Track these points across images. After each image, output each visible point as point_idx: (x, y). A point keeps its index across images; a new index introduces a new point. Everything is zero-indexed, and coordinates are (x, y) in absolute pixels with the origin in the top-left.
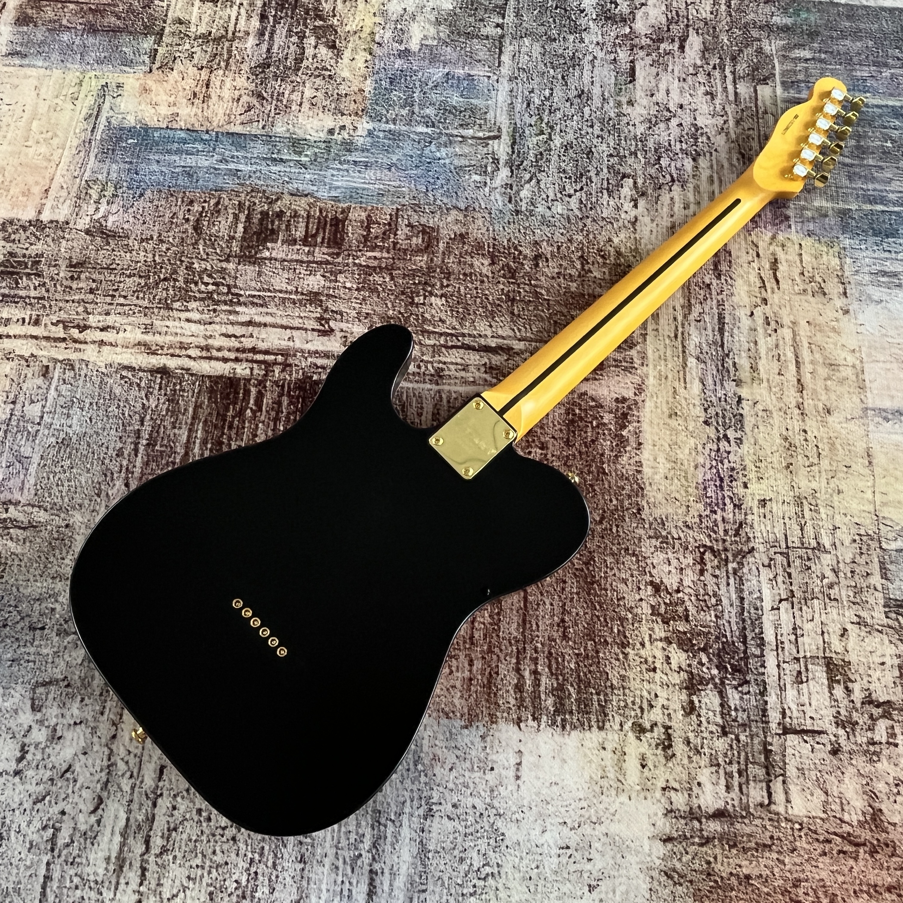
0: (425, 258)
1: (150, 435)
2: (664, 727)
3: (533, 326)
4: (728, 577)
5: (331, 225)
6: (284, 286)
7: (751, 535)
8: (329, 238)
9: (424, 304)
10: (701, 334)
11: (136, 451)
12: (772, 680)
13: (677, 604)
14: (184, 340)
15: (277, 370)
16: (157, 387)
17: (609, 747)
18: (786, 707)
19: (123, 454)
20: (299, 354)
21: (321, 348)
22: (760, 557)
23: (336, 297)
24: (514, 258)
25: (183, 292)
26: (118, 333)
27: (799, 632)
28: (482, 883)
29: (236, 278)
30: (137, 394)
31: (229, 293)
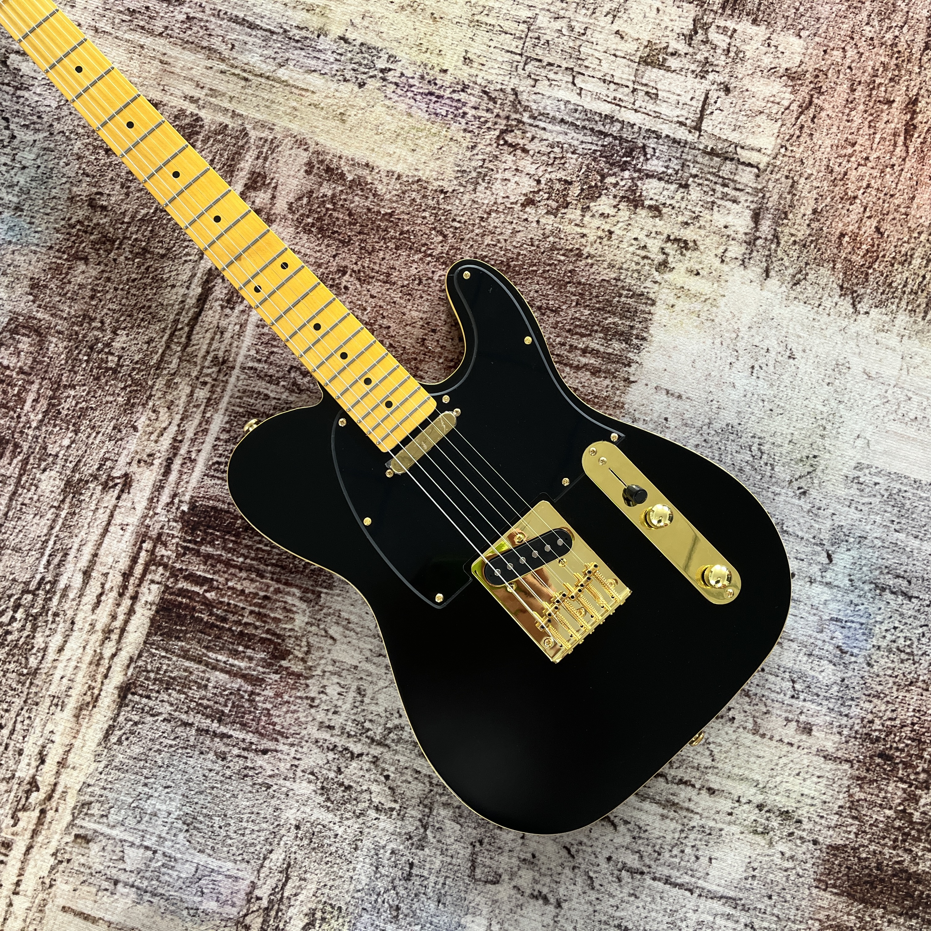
0: (54, 340)
1: (207, 717)
2: (666, 242)
4: (537, 126)
6: (45, 522)
7: (499, 87)
9: (120, 357)
10: (250, 51)
11: (223, 736)
12: (649, 123)
13: (551, 187)
14: (87, 659)
15: (161, 551)
16: (144, 700)
17: (673, 300)
18: (676, 119)
19: (224, 753)
20: (147, 522)
21: (147, 494)
22: (524, 86)
23: (79, 461)
24: (86, 232)
25: (15, 651)
26: (53, 742)
27: (608, 78)
28: (765, 457)
29: (14, 580)
30: (147, 726)
31: (34, 593)
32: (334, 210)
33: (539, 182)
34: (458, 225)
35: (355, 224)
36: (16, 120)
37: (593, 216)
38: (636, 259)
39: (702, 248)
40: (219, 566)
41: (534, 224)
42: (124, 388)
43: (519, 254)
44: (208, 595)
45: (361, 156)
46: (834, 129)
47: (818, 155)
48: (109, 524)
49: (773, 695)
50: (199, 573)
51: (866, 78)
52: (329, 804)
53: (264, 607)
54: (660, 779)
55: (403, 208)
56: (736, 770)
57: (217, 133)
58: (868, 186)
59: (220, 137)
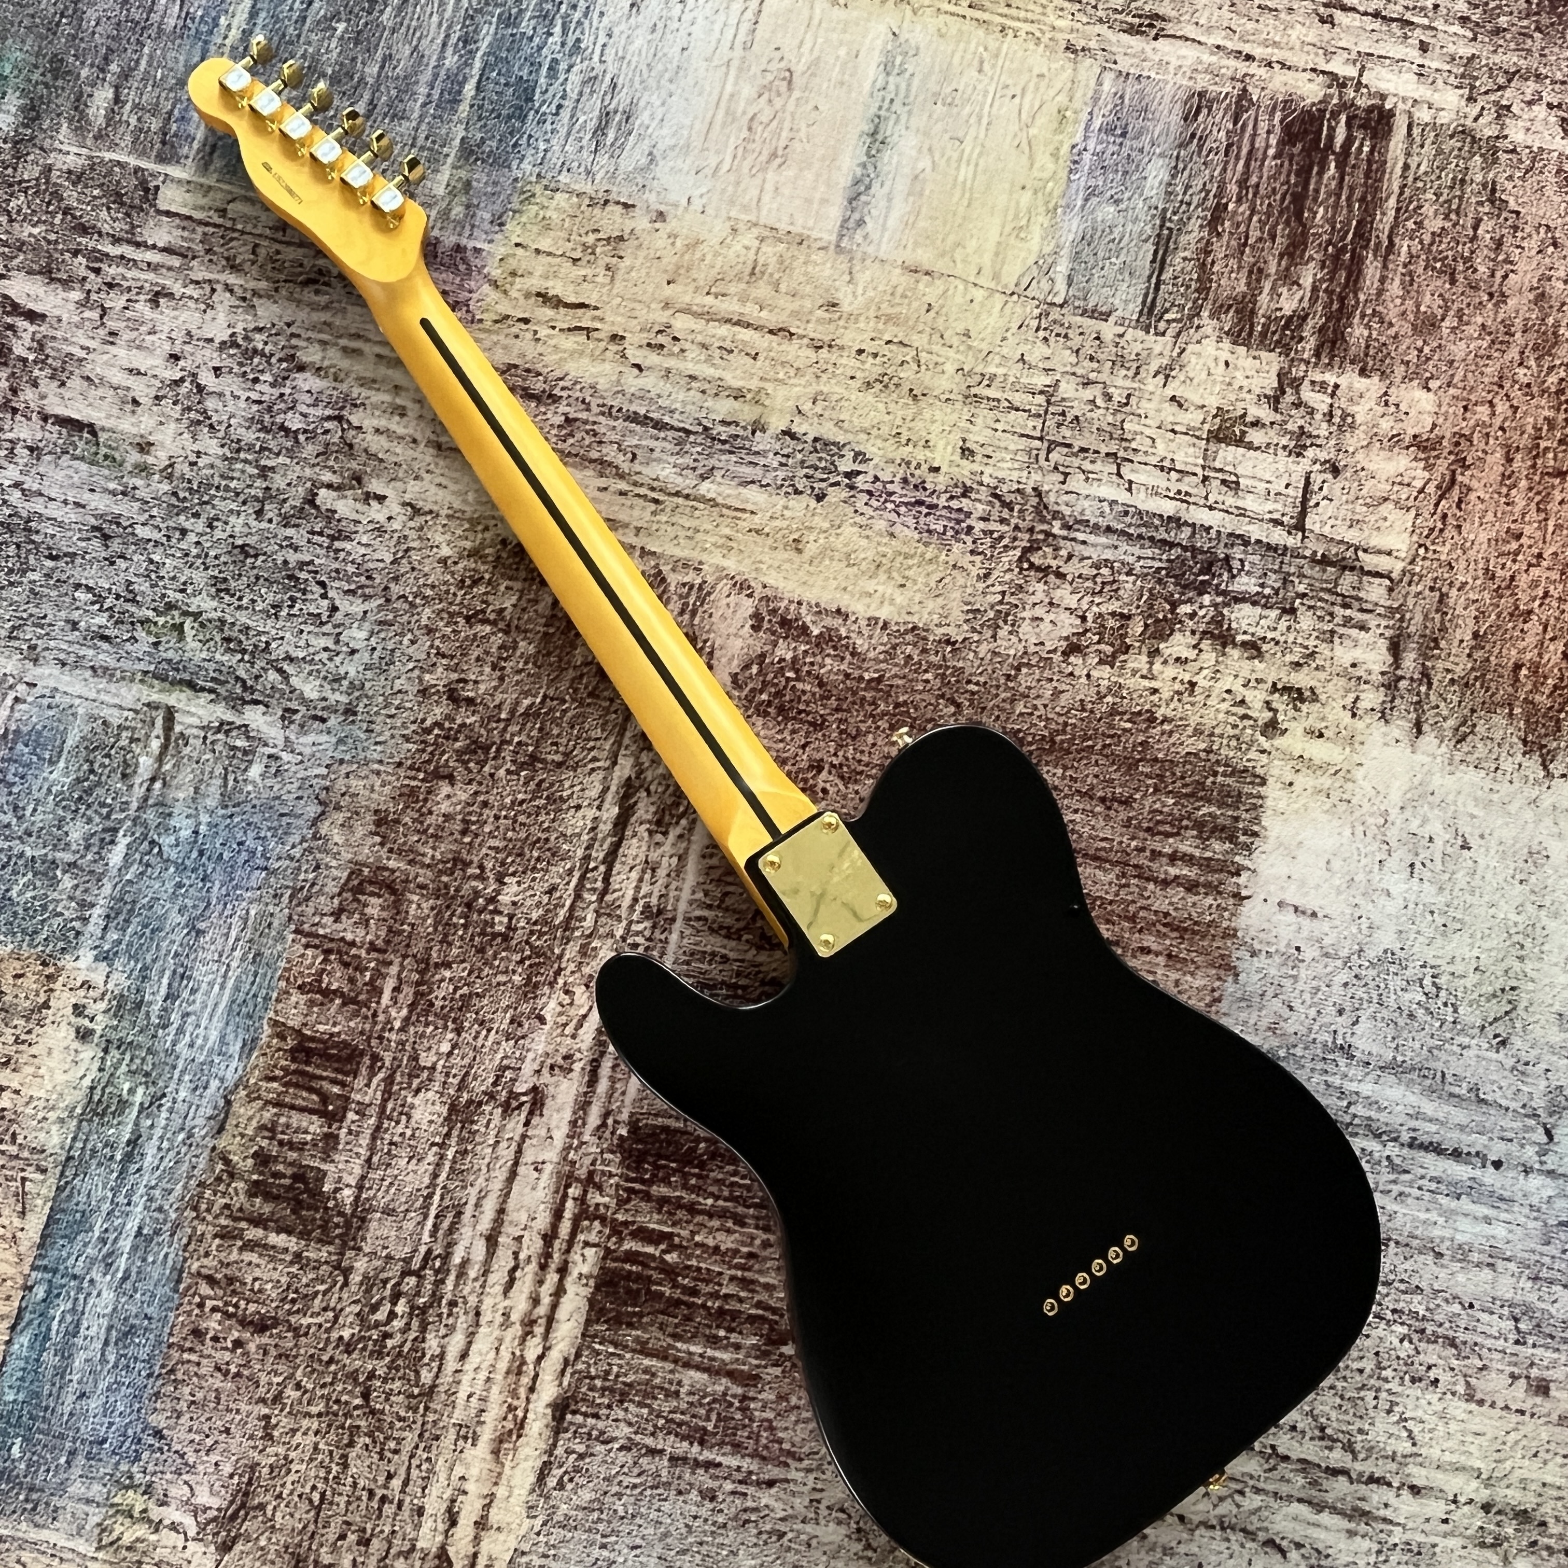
0: (415, 898)
1: (684, 1438)
2: (1272, 693)
3: (593, 734)
4: (1074, 539)
5: (308, 1063)
6: (425, 1168)
7: (1015, 486)
8: (337, 1070)
9: (511, 917)
10: (659, 460)
11: (709, 1465)
12: (1230, 524)
13: (1103, 626)
14: (503, 1366)
15: (595, 1198)
16: (591, 1421)
17: (1289, 777)
18: (1268, 516)
19: (712, 1490)
20: (572, 1155)
21: (567, 1115)
22: (1050, 482)
23: (467, 1074)
24: (447, 738)
25: (400, 1362)
26: (465, 1493)
27: (1166, 464)
28: (1443, 994)
29: (389, 1257)
30: (599, 1459)
31: (418, 1274)
32: (798, 679)
33: (1084, 619)
34: (975, 688)
35: (828, 698)
36: (336, 584)
37: (1165, 662)
38: (1231, 719)
39: (1323, 697)
40: (681, 1214)
41: (1084, 680)
42: (522, 962)
43: (1066, 724)
44: (668, 1257)
45: (829, 598)
46: (1490, 517)
47: (1472, 553)
48: (516, 1163)
49: (1489, 1343)
50: (651, 1226)
51: (1525, 441)
52: (870, 1553)
53: (749, 1270)
54: (1342, 1479)
55: (895, 670)
56: (1447, 1457)
58: (1546, 594)
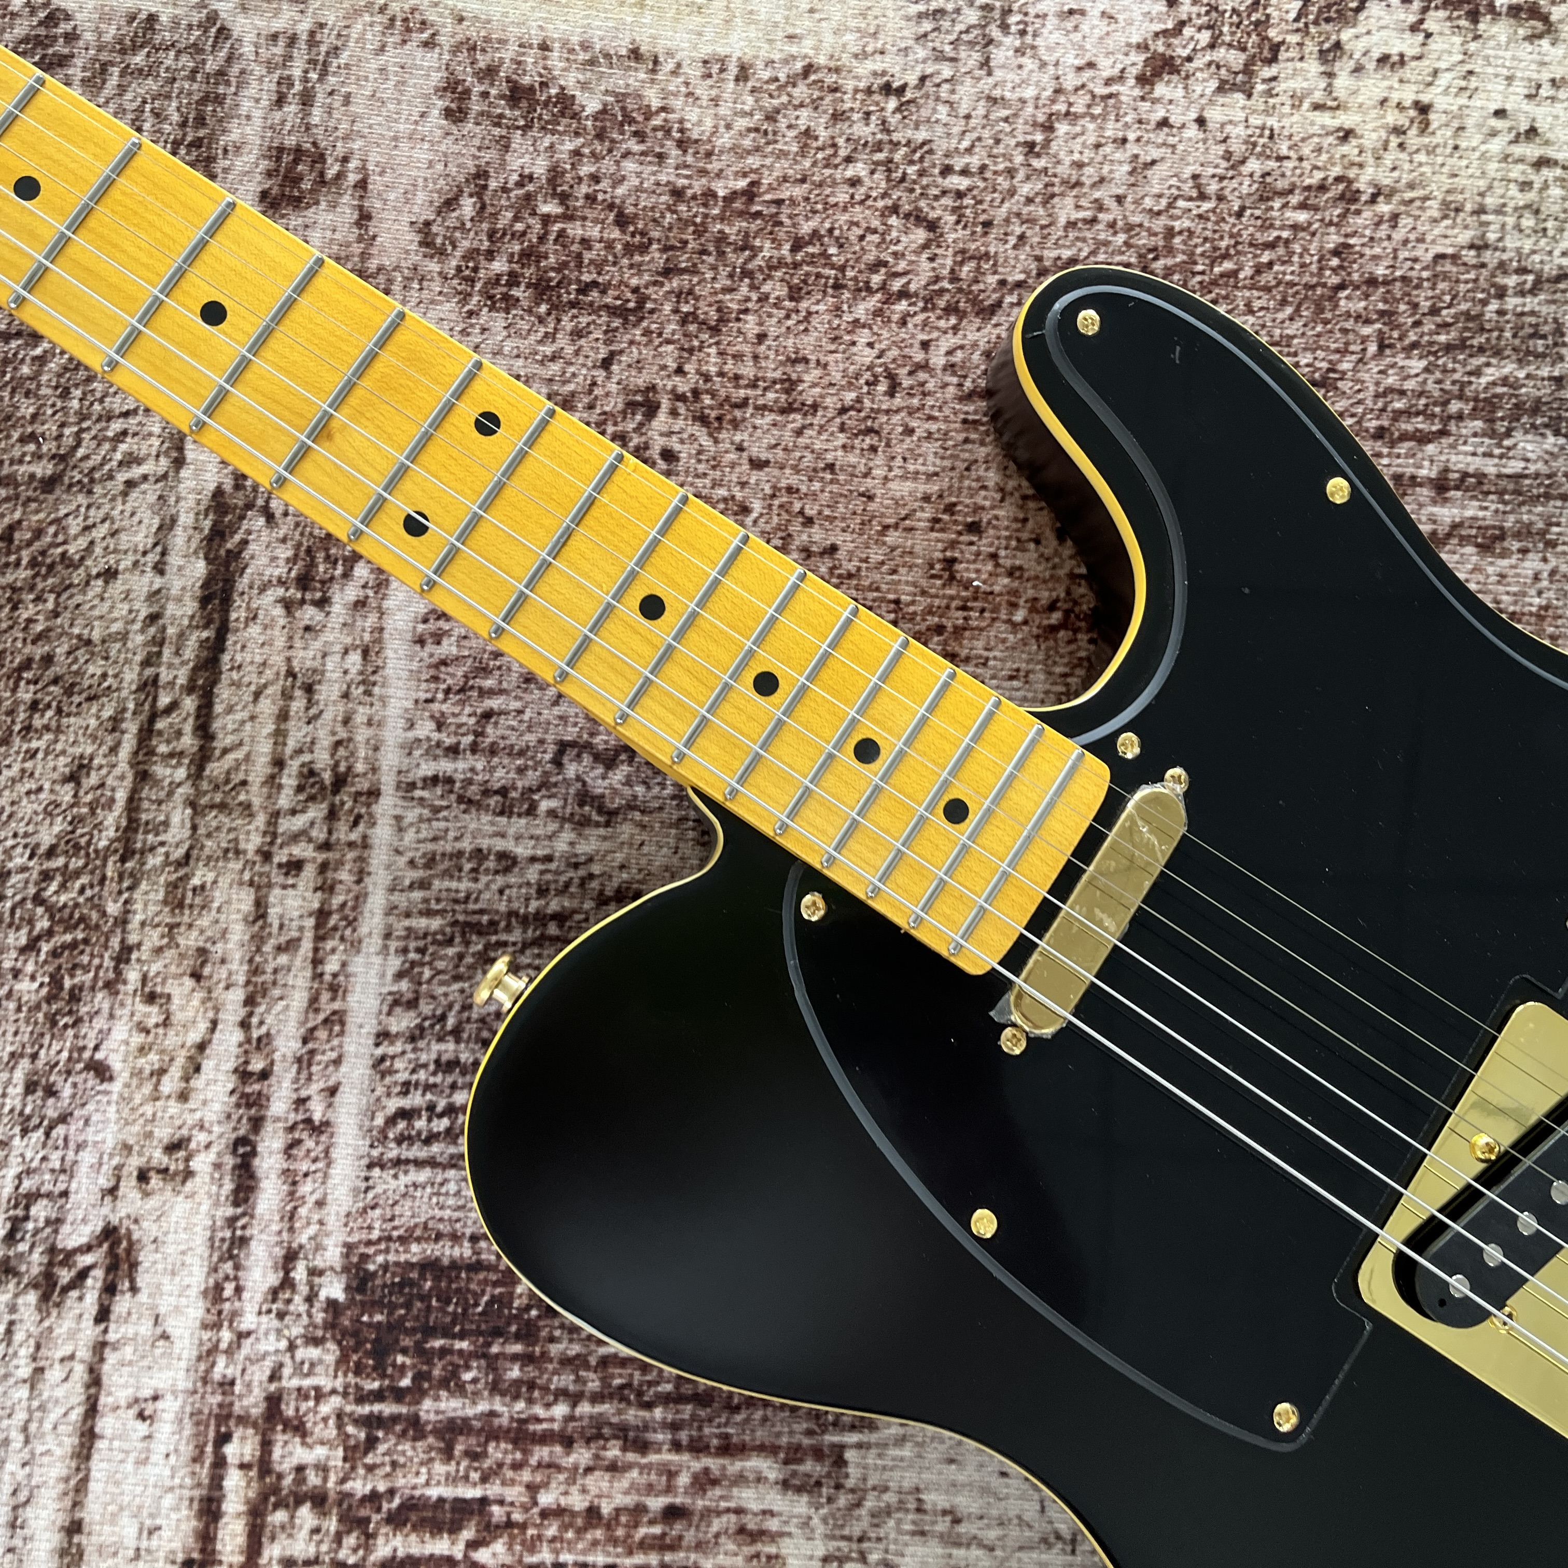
32: (568, 217)
34: (962, 183)
35: (643, 249)
37: (1358, 69)
38: (1517, 171)
40: (496, 1452)
41: (1192, 132)
42: (31, 947)
43: (1170, 233)
48: (92, 1410)
50: (434, 1493)
53: (673, 1548)
55: (782, 167)
57: (125, 48)
59: (139, 59)
